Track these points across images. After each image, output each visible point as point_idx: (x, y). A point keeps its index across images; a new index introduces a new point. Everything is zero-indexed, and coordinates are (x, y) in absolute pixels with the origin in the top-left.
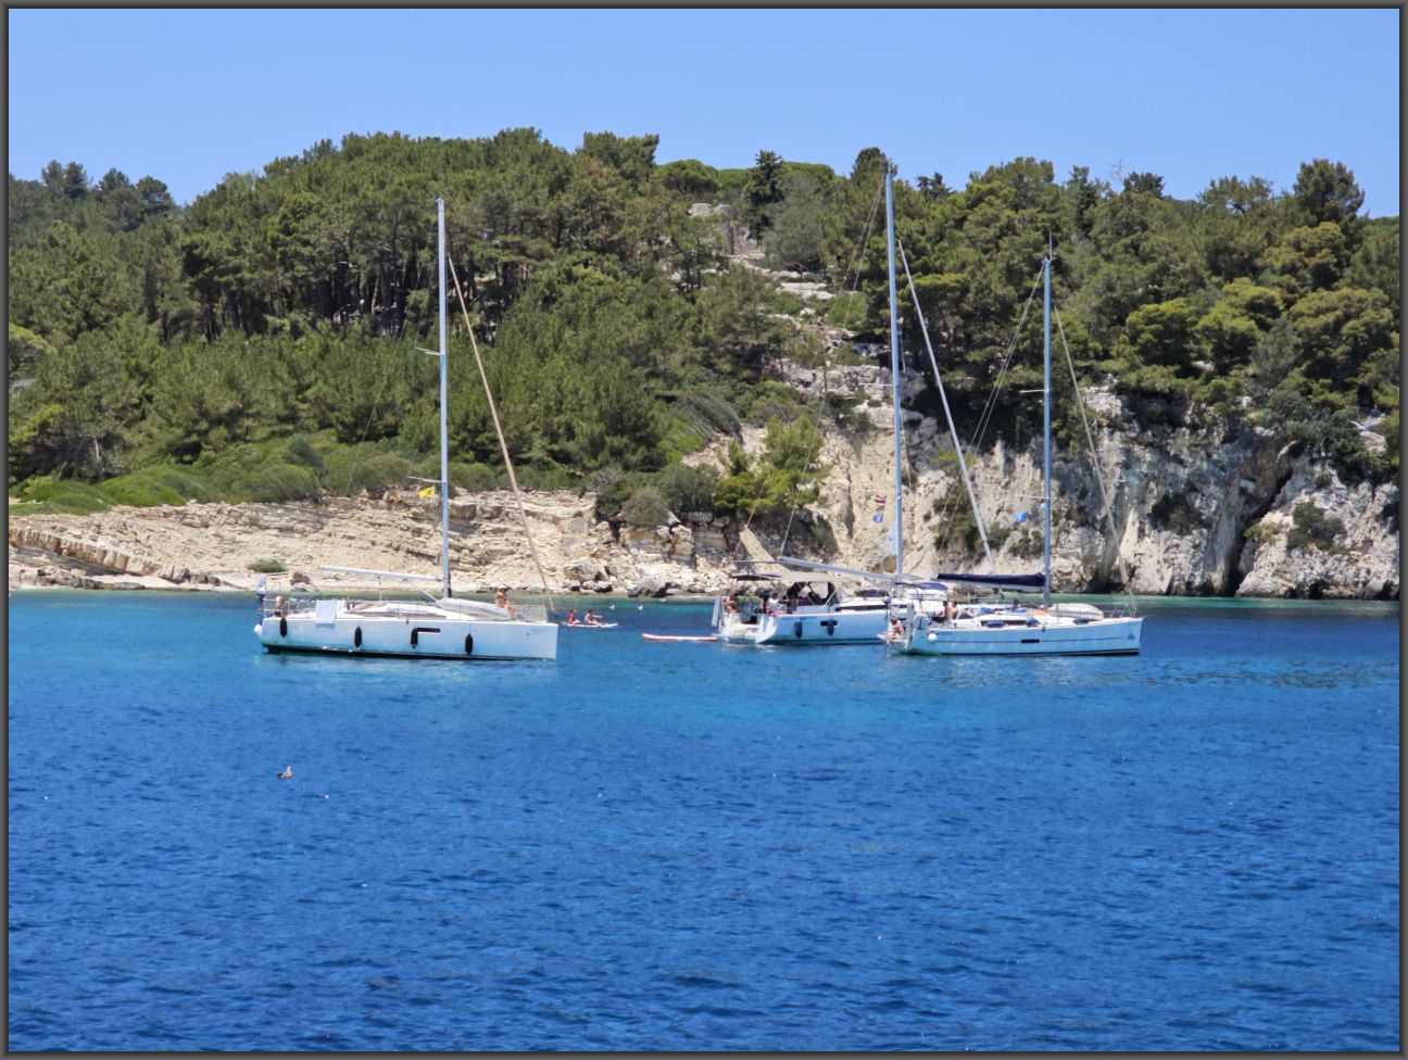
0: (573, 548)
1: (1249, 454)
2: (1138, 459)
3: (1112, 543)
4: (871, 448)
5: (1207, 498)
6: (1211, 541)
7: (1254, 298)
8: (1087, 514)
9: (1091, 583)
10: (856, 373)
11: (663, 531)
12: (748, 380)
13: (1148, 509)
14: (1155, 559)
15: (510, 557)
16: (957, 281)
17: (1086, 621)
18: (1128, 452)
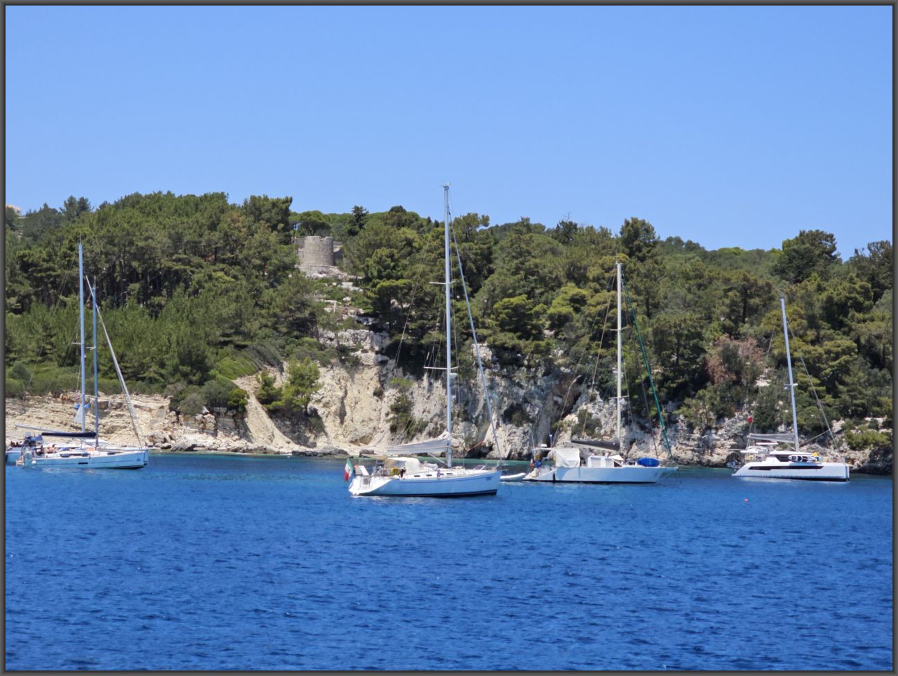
0: (156, 425)
1: (557, 382)
2: (498, 384)
3: (482, 431)
4: (360, 376)
5: (533, 406)
6: (535, 430)
7: (574, 295)
8: (468, 414)
9: (469, 452)
10: (357, 334)
11: (199, 417)
12: (297, 337)
13: (502, 412)
14: (503, 439)
15: (124, 430)
16: (405, 284)
17: (113, 453)
18: (492, 380)
